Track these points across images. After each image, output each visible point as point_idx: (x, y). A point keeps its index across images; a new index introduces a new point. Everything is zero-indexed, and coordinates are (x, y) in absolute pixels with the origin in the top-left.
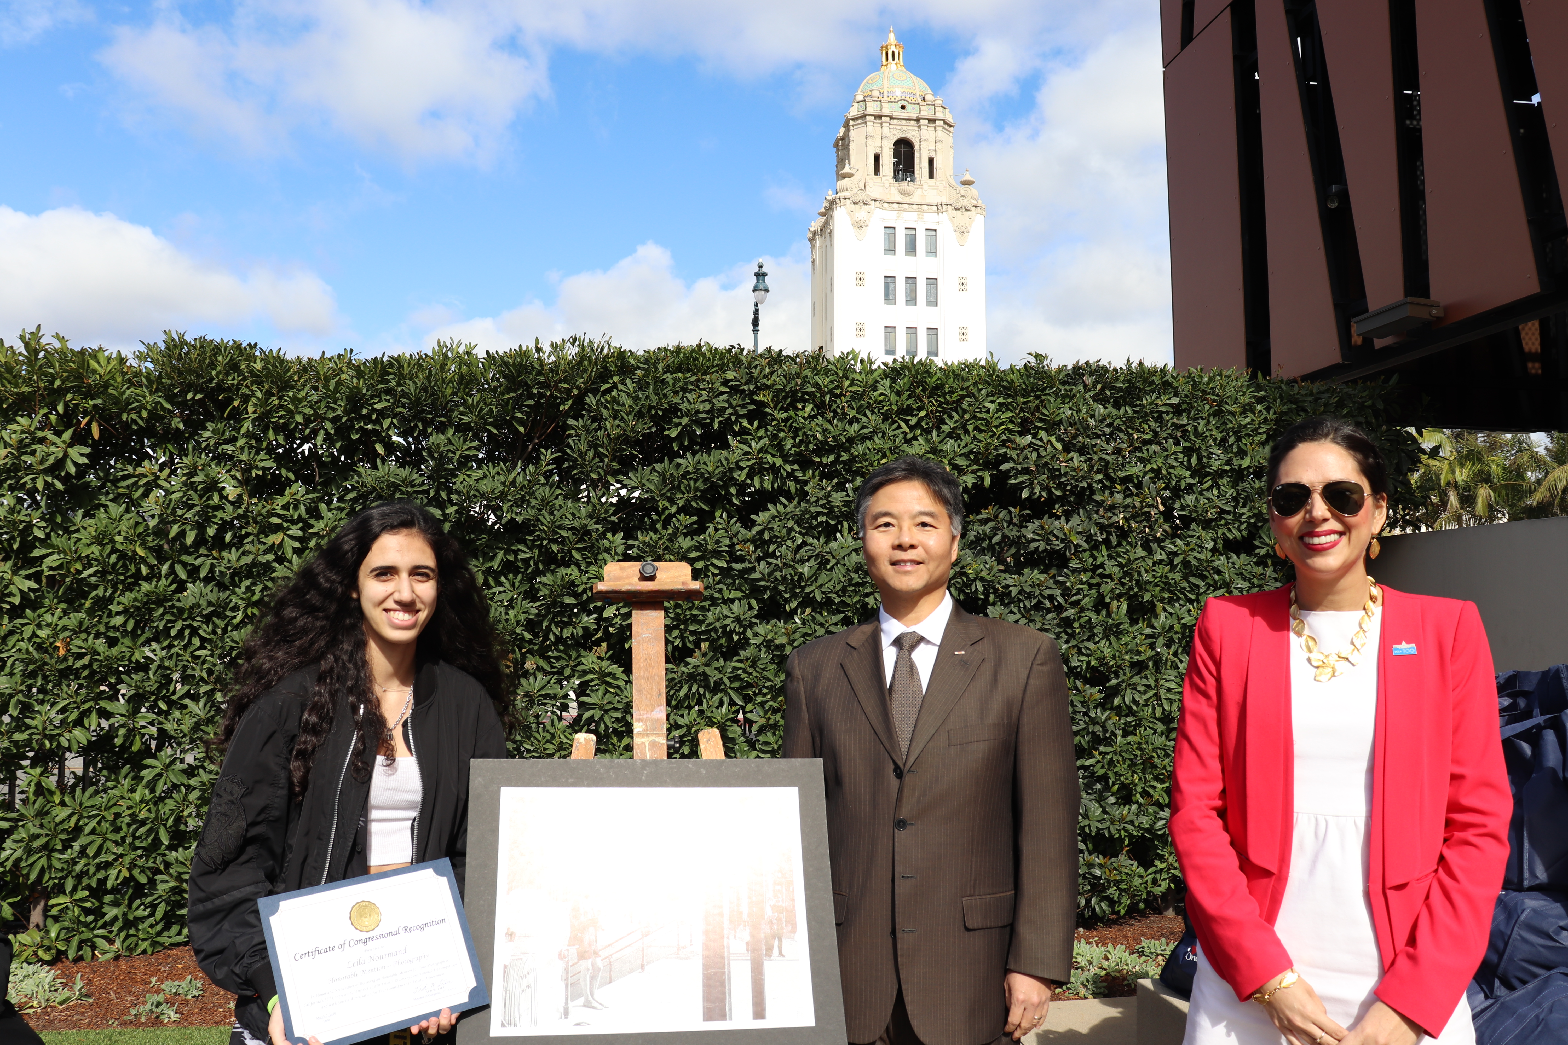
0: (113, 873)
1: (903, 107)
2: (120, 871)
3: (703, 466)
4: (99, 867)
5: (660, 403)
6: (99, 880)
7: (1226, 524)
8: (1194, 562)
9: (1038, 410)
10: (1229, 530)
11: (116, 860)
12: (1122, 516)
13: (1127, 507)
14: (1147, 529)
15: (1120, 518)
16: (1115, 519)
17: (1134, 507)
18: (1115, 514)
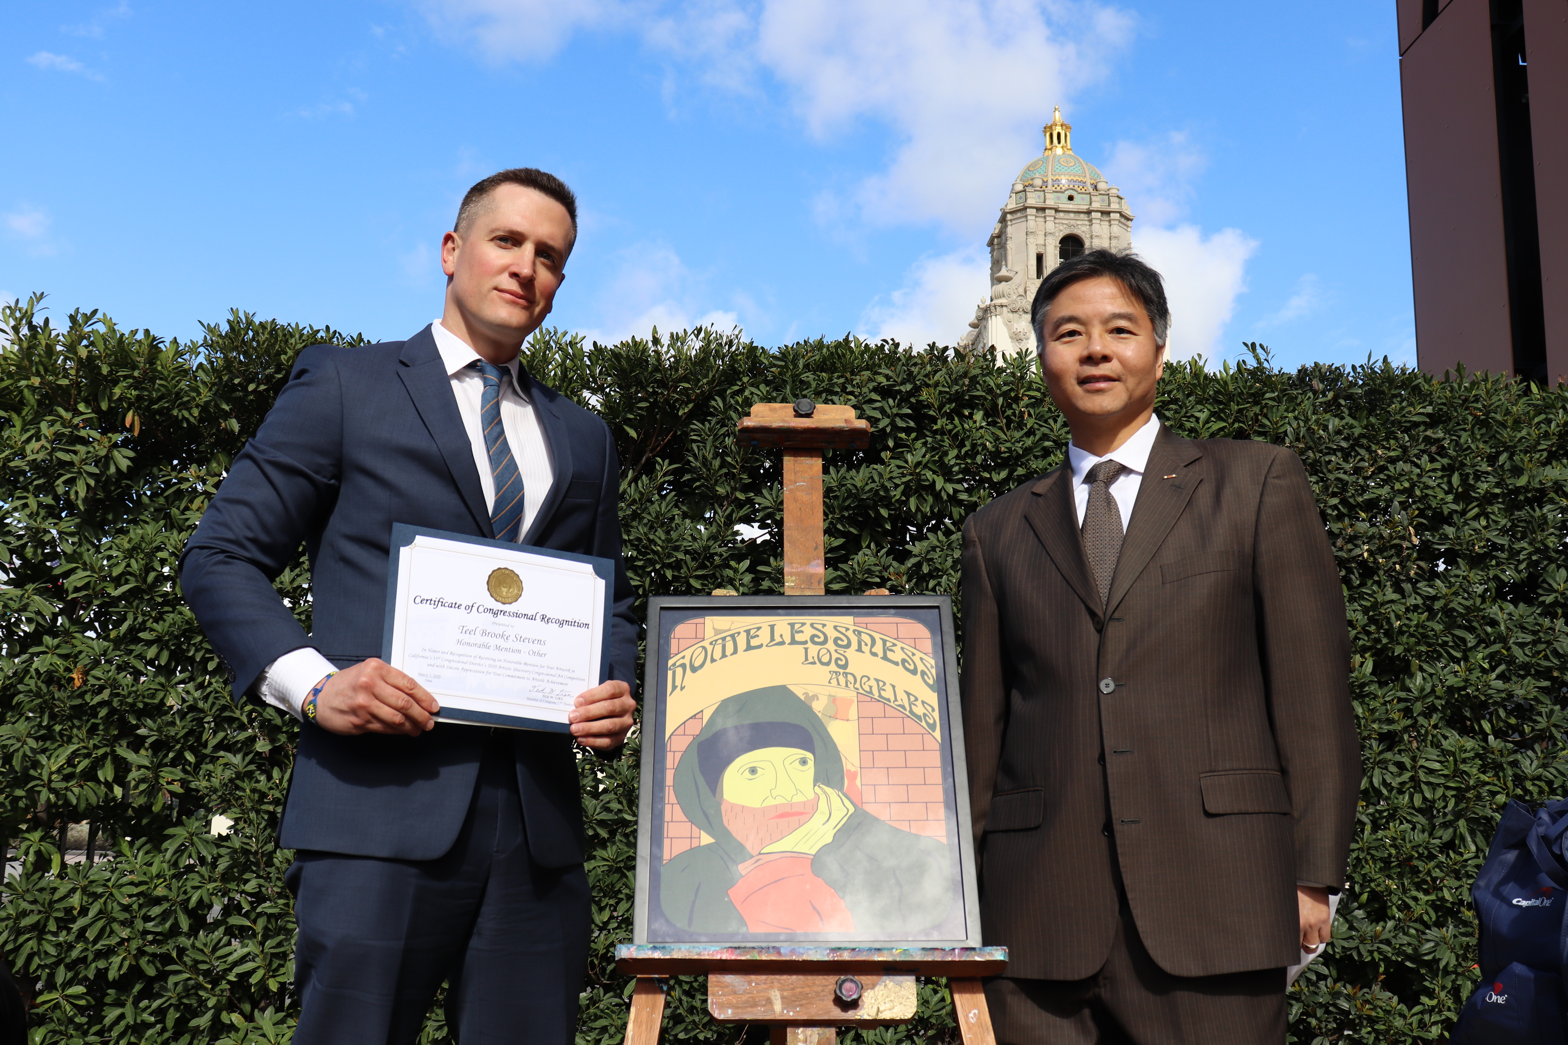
8: (1459, 609)
12: (1366, 547)
13: (1372, 537)
14: (1398, 567)
15: (1364, 550)
16: (1357, 551)
17: (1381, 537)
18: (1357, 546)
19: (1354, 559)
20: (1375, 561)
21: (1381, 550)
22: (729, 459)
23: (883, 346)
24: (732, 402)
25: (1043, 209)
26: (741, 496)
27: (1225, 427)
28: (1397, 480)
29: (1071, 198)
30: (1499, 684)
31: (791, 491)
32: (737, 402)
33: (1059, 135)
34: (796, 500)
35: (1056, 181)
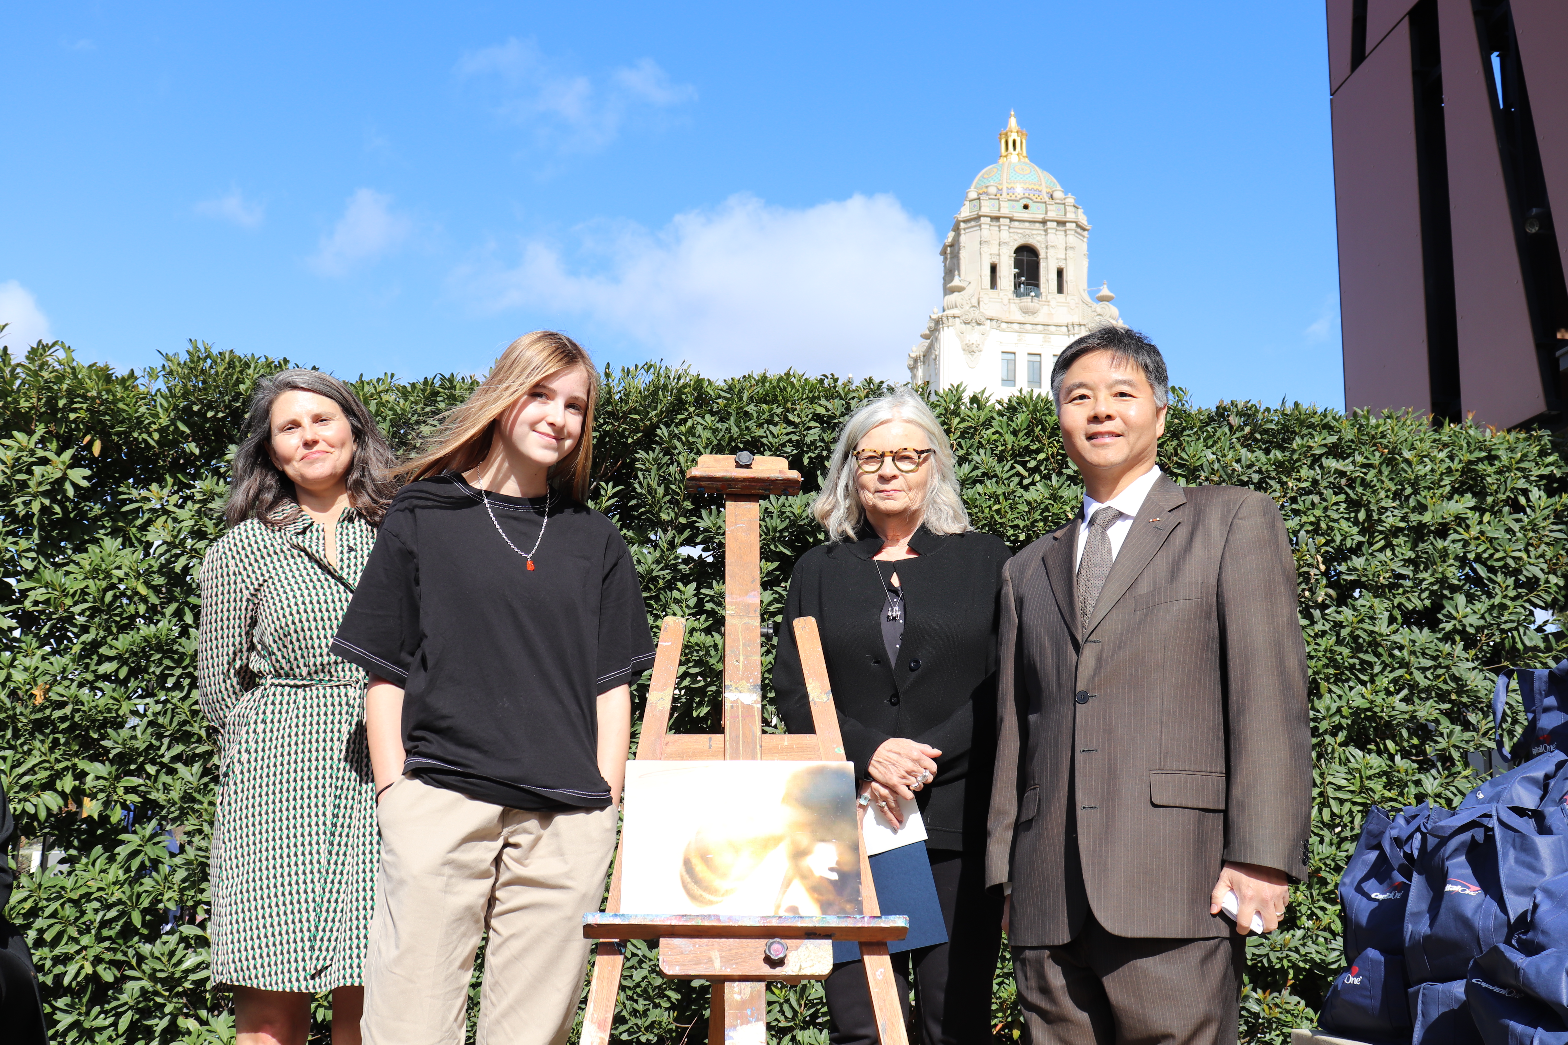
0: (72, 969)
1: (1026, 207)
2: (82, 967)
3: (789, 509)
4: (57, 960)
5: (742, 435)
6: (56, 976)
7: (1405, 592)
8: (1364, 635)
9: (1176, 454)
10: (1409, 599)
11: (78, 952)
25: (997, 219)
28: (1305, 513)
30: (1403, 706)
33: (1014, 142)
35: (1011, 189)
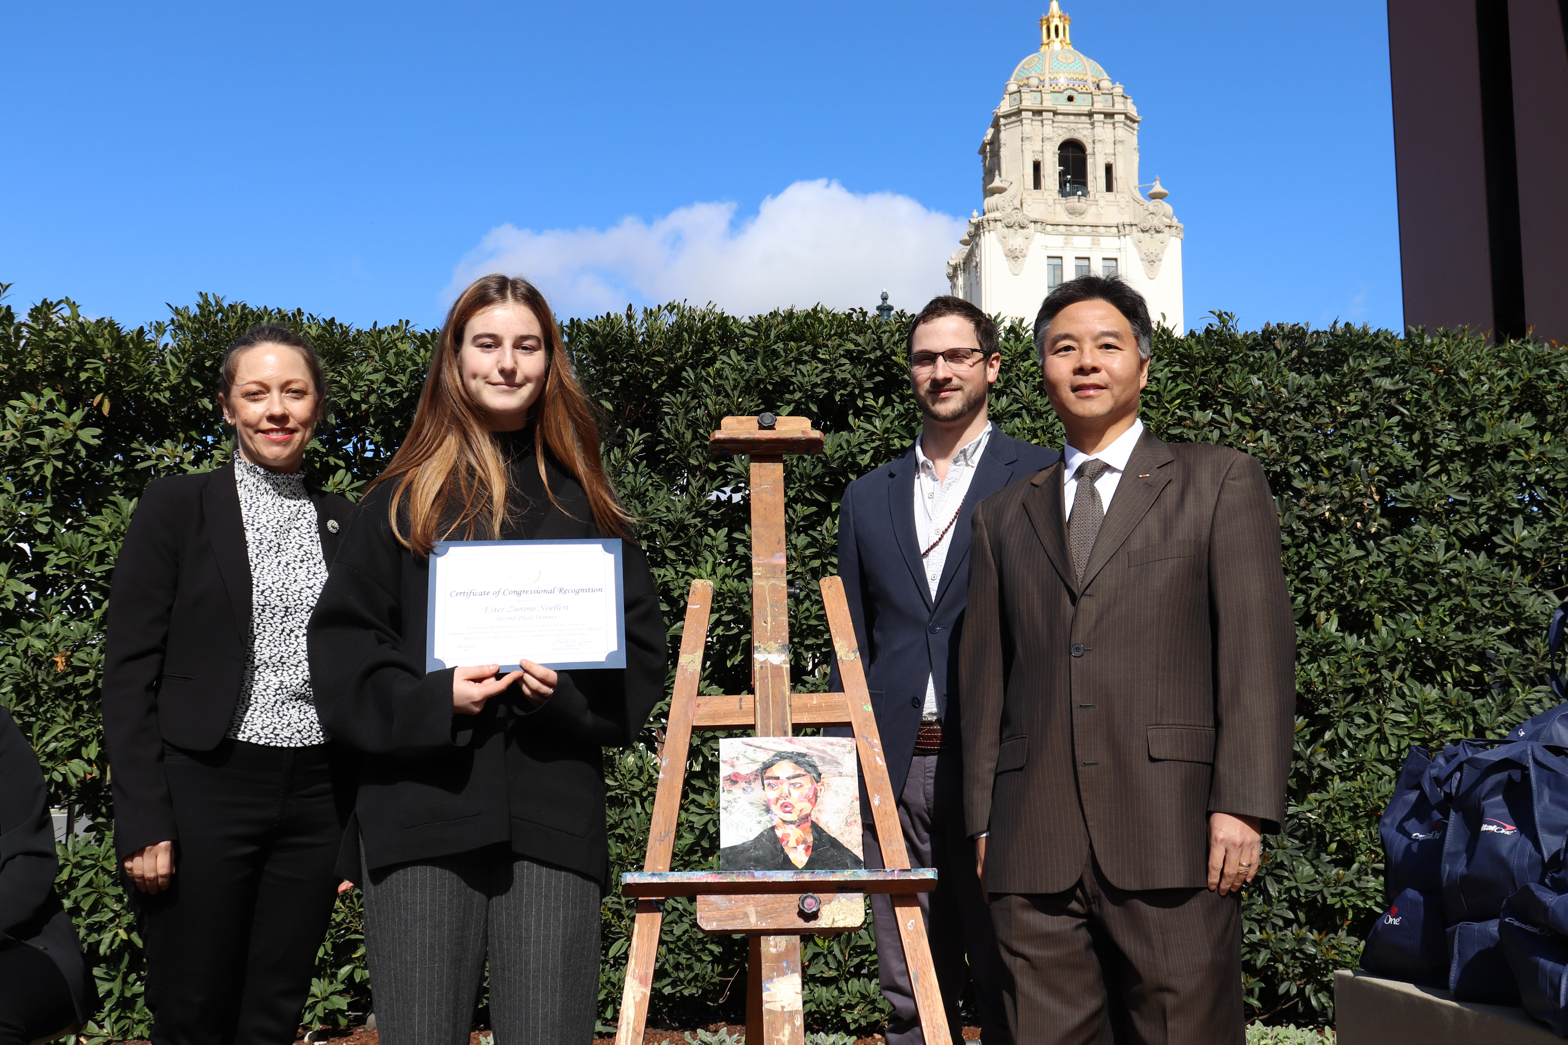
12: (1328, 507)
13: (1334, 496)
14: (1359, 524)
15: (1325, 510)
16: (1319, 511)
17: (1342, 497)
18: (1319, 505)
19: (1315, 519)
20: (1338, 520)
21: (1343, 509)
22: (701, 431)
23: (850, 315)
24: (704, 373)
25: (1040, 112)
26: (713, 467)
27: (1190, 390)
29: (1070, 99)
31: (757, 493)
32: (709, 374)
33: (1057, 28)
34: (761, 501)
35: (1053, 80)
